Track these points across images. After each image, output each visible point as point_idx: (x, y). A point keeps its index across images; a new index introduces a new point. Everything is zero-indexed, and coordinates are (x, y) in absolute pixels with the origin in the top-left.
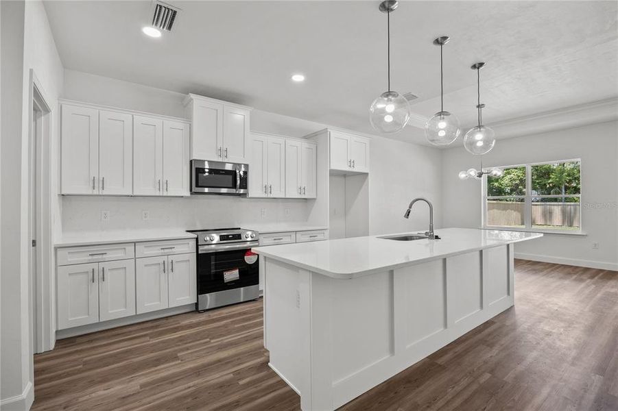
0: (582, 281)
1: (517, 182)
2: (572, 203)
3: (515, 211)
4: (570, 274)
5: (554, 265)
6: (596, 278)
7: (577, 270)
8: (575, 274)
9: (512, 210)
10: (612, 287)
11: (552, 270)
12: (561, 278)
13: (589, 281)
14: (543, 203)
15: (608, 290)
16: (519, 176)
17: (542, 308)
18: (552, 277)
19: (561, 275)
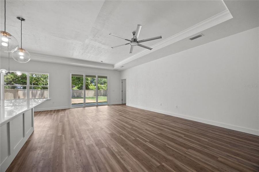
0: (52, 114)
1: (11, 80)
2: (36, 90)
3: (10, 93)
4: (47, 113)
5: (40, 112)
6: (55, 112)
7: (48, 112)
8: (49, 113)
9: (9, 92)
10: (61, 114)
11: (41, 114)
12: (45, 115)
13: (54, 114)
14: (24, 90)
15: (60, 115)
16: (12, 78)
17: (45, 127)
18: (42, 116)
19: (44, 114)
